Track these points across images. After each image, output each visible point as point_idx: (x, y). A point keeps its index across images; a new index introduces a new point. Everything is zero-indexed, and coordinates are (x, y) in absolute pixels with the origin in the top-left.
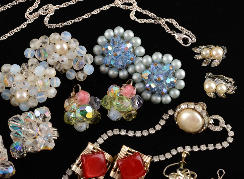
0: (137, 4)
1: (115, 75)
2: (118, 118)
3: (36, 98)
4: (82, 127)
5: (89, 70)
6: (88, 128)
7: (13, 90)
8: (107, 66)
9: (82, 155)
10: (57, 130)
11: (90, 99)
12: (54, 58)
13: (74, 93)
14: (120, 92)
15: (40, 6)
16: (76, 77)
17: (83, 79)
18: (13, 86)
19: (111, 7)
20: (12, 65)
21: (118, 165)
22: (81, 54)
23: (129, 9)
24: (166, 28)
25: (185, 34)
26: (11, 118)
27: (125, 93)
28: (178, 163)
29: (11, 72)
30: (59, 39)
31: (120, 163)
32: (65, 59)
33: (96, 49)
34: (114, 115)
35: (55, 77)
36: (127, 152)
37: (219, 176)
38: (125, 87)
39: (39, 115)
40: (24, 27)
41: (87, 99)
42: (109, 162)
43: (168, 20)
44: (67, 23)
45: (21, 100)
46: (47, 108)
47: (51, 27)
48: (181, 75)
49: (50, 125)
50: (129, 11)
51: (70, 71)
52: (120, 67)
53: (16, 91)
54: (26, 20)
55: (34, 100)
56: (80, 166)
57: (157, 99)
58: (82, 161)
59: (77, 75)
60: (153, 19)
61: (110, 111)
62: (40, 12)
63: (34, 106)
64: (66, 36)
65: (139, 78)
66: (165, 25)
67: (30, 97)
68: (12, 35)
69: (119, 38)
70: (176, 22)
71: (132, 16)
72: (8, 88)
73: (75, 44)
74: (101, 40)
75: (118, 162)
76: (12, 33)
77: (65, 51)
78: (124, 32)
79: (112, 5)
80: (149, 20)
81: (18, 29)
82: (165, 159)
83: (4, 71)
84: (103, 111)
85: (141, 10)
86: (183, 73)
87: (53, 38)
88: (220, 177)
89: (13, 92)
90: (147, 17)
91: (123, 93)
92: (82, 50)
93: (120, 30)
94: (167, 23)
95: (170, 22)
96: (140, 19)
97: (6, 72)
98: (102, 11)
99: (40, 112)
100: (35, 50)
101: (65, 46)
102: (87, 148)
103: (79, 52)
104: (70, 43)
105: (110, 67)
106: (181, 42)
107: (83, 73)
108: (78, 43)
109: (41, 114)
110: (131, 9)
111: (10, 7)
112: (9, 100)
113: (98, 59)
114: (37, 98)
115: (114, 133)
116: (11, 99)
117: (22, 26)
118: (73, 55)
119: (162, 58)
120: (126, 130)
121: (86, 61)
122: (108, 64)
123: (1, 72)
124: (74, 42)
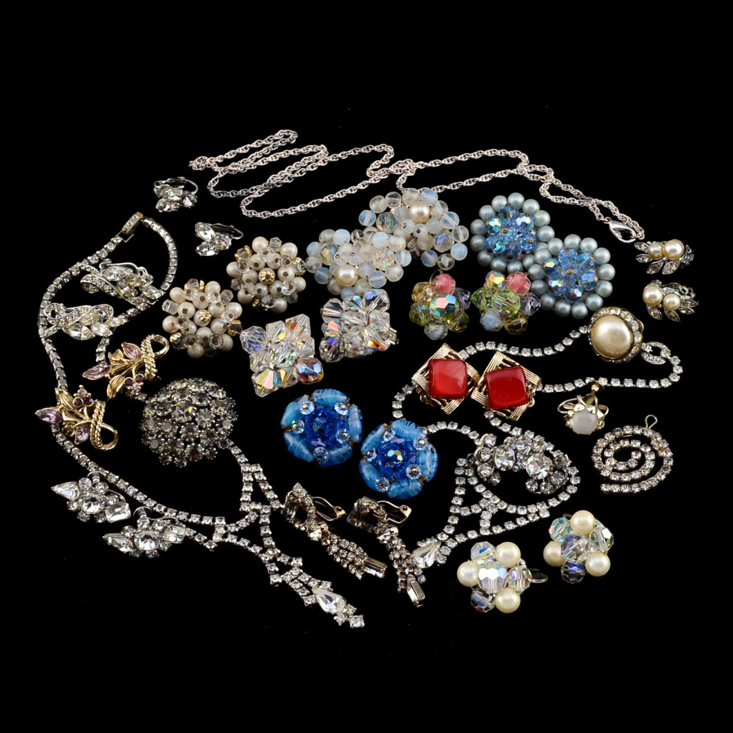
0: (554, 175)
1: (501, 267)
2: (497, 326)
3: (369, 280)
4: (437, 331)
5: (460, 252)
7: (334, 269)
8: (490, 252)
9: (430, 360)
10: (396, 332)
11: (454, 288)
12: (406, 226)
14: (504, 282)
15: (392, 161)
16: (437, 263)
17: (449, 266)
18: (336, 258)
19: (511, 175)
21: (485, 380)
22: (449, 225)
23: (540, 181)
24: (597, 213)
25: (627, 225)
26: (328, 304)
27: (513, 284)
29: (334, 241)
30: (417, 200)
31: (489, 380)
32: (424, 229)
33: (477, 225)
34: (490, 319)
35: (404, 249)
36: (502, 363)
37: (647, 424)
38: (513, 277)
39: (371, 298)
41: (451, 288)
42: (473, 382)
43: (603, 203)
45: (345, 281)
48: (607, 274)
50: (540, 183)
51: (429, 252)
52: (510, 254)
53: (339, 267)
54: (368, 178)
55: (365, 284)
56: (426, 375)
57: (564, 307)
58: (430, 367)
59: (440, 260)
60: (577, 199)
61: (485, 313)
62: (392, 169)
64: (429, 196)
65: (539, 273)
66: (597, 208)
67: (359, 278)
68: (341, 196)
70: (616, 207)
71: (544, 191)
72: (328, 267)
73: (441, 208)
74: (485, 211)
75: (486, 374)
77: (424, 218)
78: (525, 200)
79: (514, 171)
80: (571, 199)
82: (563, 390)
83: (323, 240)
84: (474, 313)
85: (559, 183)
86: (611, 271)
87: (408, 198)
88: (649, 426)
89: (334, 271)
90: (568, 195)
91: (509, 286)
92: (453, 218)
93: (517, 198)
94: (600, 206)
95: (606, 206)
96: (555, 197)
97: (325, 241)
98: (494, 178)
101: (426, 211)
102: (439, 350)
103: (446, 222)
104: (435, 207)
105: (494, 252)
106: (619, 236)
107: (448, 256)
108: (447, 208)
110: (543, 180)
111: (344, 158)
112: (326, 283)
113: (477, 241)
115: (486, 348)
116: (329, 283)
117: (360, 186)
118: (435, 226)
119: (580, 243)
121: (457, 237)
122: (492, 247)
123: (318, 241)
124: (440, 206)
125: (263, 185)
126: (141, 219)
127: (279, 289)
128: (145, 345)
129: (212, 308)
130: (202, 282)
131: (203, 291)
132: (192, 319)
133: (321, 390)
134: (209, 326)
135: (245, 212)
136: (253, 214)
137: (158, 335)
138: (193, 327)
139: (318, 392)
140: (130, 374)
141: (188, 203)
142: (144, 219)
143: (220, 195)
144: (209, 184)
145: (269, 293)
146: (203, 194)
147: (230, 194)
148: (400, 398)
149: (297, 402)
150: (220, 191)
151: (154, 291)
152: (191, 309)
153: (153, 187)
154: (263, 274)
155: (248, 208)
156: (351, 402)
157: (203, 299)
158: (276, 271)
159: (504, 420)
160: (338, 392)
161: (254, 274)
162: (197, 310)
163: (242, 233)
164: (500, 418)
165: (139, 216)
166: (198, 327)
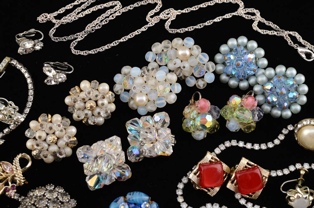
0: (260, 15)
1: (235, 85)
2: (237, 129)
3: (155, 102)
4: (200, 135)
5: (210, 78)
6: (205, 136)
7: (132, 93)
8: (228, 75)
9: (200, 164)
10: (174, 136)
11: (210, 108)
12: (176, 64)
13: (193, 100)
14: (241, 103)
15: (162, 10)
16: (195, 85)
17: (203, 87)
18: (134, 89)
19: (234, 16)
20: (132, 68)
21: (236, 177)
22: (203, 61)
23: (252, 19)
24: (289, 41)
25: (309, 49)
26: (130, 121)
27: (247, 104)
28: (296, 180)
29: (131, 74)
30: (181, 45)
31: (238, 175)
32: (187, 65)
33: (218, 57)
34: (233, 125)
35: (176, 82)
36: (246, 165)
38: (247, 98)
39: (158, 120)
40: (144, 30)
41: (207, 107)
42: (226, 173)
43: (291, 33)
44: (188, 29)
45: (140, 104)
46: (167, 114)
47: (172, 32)
48: (304, 91)
49: (169, 131)
50: (252, 21)
51: (190, 78)
52: (241, 78)
53: (135, 94)
54: (147, 23)
55: (153, 105)
56: (197, 174)
58: (200, 169)
59: (198, 82)
60: (276, 31)
61: (229, 121)
62: (162, 16)
63: (152, 111)
64: (189, 42)
65: (260, 91)
66: (288, 37)
67: (149, 101)
68: (132, 37)
69: (242, 48)
70: (300, 36)
71: (255, 26)
72: (128, 91)
73: (197, 50)
74: (223, 48)
75: (236, 173)
76: (133, 36)
77: (187, 58)
78: (248, 42)
79: (234, 14)
80: (272, 31)
81: (139, 31)
82: (282, 174)
83: (124, 73)
84: (222, 121)
85: (263, 20)
86: (305, 88)
87: (175, 43)
89: (132, 95)
90: (270, 28)
91: (244, 105)
92: (205, 57)
93: (243, 40)
94: (290, 35)
95: (294, 35)
96: (262, 30)
97: (125, 74)
98: (224, 19)
99: (160, 117)
100: (156, 54)
101: (188, 52)
102: (205, 157)
103: (201, 59)
104: (193, 50)
105: (230, 76)
106: (304, 56)
107: (203, 80)
108: (200, 50)
109: (160, 119)
110: (254, 19)
111: (131, 9)
112: (128, 102)
113: (220, 68)
114: (157, 103)
115: (232, 145)
116: (130, 102)
117: (143, 29)
118: (194, 61)
119: (286, 71)
120: (244, 142)
121: (208, 69)
122: (230, 73)
123: (121, 73)
124: (196, 49)
125: (83, 32)
126: (9, 62)
127: (99, 113)
128: (16, 164)
129: (57, 133)
130: (50, 116)
131: (51, 122)
132: (45, 140)
133: (132, 193)
134: (56, 144)
135: (74, 51)
136: (79, 53)
137: (24, 154)
138: (46, 146)
139: (130, 195)
140: (7, 184)
141: (38, 48)
142: (11, 60)
143: (57, 40)
144: (50, 32)
145: (93, 115)
146: (47, 40)
147: (64, 39)
148: (181, 186)
149: (116, 202)
150: (58, 38)
151: (20, 117)
152: (44, 135)
153: (15, 39)
154: (88, 105)
155: (75, 48)
156: (152, 200)
157: (51, 128)
158: (96, 102)
159: (248, 200)
160: (143, 194)
161: (82, 104)
162: (47, 134)
163: (73, 68)
164: (245, 198)
165: (7, 59)
166: (49, 145)
